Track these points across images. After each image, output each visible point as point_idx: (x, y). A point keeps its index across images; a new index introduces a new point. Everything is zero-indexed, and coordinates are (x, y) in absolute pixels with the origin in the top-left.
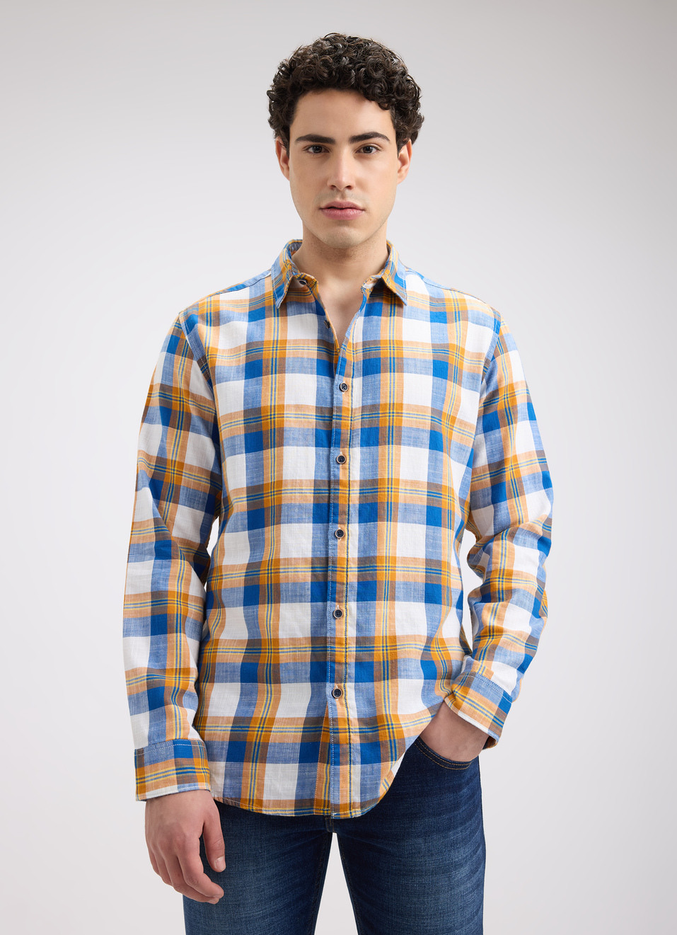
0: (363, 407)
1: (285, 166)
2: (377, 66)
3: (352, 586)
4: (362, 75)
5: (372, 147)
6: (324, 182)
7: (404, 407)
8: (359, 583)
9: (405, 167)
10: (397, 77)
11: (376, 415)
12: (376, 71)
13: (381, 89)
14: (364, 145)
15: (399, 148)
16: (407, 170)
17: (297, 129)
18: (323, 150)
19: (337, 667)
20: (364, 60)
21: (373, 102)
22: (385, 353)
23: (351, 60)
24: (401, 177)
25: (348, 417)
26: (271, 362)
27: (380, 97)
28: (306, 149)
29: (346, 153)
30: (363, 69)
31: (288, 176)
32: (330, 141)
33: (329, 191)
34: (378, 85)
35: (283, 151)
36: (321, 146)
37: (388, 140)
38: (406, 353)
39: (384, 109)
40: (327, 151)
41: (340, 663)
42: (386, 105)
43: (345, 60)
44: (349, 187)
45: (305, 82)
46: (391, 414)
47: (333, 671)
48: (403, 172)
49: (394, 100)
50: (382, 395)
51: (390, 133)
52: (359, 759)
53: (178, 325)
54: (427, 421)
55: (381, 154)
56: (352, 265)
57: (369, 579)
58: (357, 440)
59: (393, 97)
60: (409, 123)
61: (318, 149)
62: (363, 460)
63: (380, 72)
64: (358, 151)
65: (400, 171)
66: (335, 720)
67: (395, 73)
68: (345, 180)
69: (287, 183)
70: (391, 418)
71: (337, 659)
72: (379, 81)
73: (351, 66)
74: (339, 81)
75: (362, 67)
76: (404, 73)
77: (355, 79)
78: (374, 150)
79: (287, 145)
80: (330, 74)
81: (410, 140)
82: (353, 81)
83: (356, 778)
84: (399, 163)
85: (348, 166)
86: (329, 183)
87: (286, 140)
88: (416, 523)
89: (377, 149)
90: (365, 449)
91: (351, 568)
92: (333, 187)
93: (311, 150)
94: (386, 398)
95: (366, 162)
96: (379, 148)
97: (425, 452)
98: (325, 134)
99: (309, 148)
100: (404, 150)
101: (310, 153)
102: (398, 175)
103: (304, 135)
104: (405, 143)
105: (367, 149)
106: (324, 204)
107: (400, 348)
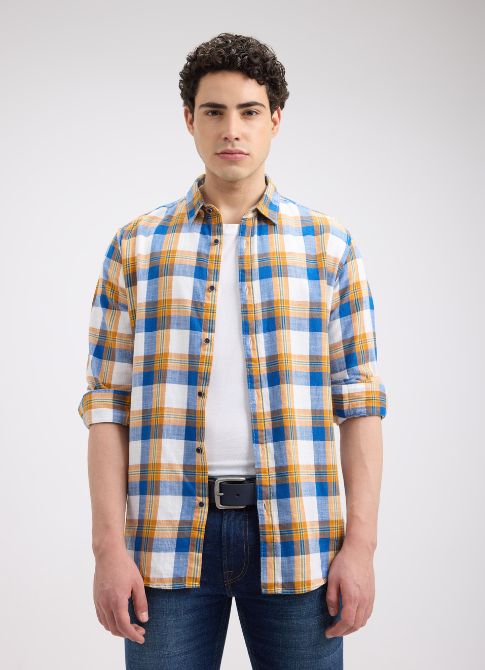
0: (262, 303)
1: (190, 127)
2: (255, 55)
3: (269, 432)
4: (246, 61)
5: (253, 111)
6: (219, 136)
7: (290, 303)
8: (273, 429)
9: (276, 127)
10: (269, 62)
11: (272, 309)
12: (255, 57)
13: (258, 70)
14: (247, 110)
15: (272, 113)
16: (277, 129)
17: (200, 99)
18: (218, 113)
19: (263, 489)
20: (247, 50)
21: (254, 80)
22: (273, 263)
23: (238, 50)
24: (273, 133)
25: (252, 311)
26: (164, 267)
27: (258, 76)
28: (207, 113)
29: (235, 115)
30: (246, 57)
31: (193, 134)
32: (223, 107)
33: (223, 142)
34: (256, 68)
35: (190, 116)
36: (217, 110)
37: (264, 107)
38: (289, 262)
39: (261, 84)
40: (221, 114)
41: (266, 486)
42: (262, 81)
43: (234, 51)
44: (237, 139)
45: (206, 67)
46: (283, 308)
47: (261, 492)
48: (275, 130)
49: (267, 78)
50: (274, 294)
51: (266, 101)
52: (280, 553)
53: (116, 239)
54: (307, 312)
55: (260, 116)
56: (238, 196)
57: (279, 426)
58: (261, 328)
59: (267, 76)
60: (278, 94)
61: (214, 113)
62: (266, 342)
63: (258, 58)
64: (243, 114)
65: (273, 129)
66: (264, 526)
67: (268, 60)
68: (234, 133)
69: (193, 138)
70: (283, 310)
71: (264, 483)
72: (257, 65)
73: (237, 54)
74: (229, 65)
75: (245, 55)
76: (275, 59)
77: (241, 64)
78: (254, 114)
79: (192, 112)
80: (223, 61)
81: (280, 108)
82: (239, 64)
83: (278, 567)
84: (272, 124)
85: (236, 124)
86: (223, 136)
87: (192, 108)
88: (303, 385)
89: (257, 113)
90: (267, 334)
91: (266, 419)
92: (226, 138)
93: (210, 114)
94: (278, 296)
95: (249, 121)
96: (258, 112)
97: (307, 334)
98: (219, 102)
99: (209, 112)
100: (275, 115)
101: (209, 115)
102: (272, 132)
103: (205, 103)
104: (276, 109)
105: (250, 113)
106: (219, 151)
107: (284, 258)
